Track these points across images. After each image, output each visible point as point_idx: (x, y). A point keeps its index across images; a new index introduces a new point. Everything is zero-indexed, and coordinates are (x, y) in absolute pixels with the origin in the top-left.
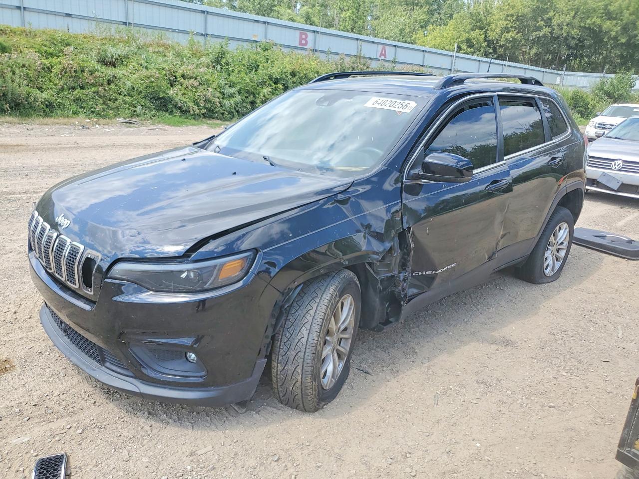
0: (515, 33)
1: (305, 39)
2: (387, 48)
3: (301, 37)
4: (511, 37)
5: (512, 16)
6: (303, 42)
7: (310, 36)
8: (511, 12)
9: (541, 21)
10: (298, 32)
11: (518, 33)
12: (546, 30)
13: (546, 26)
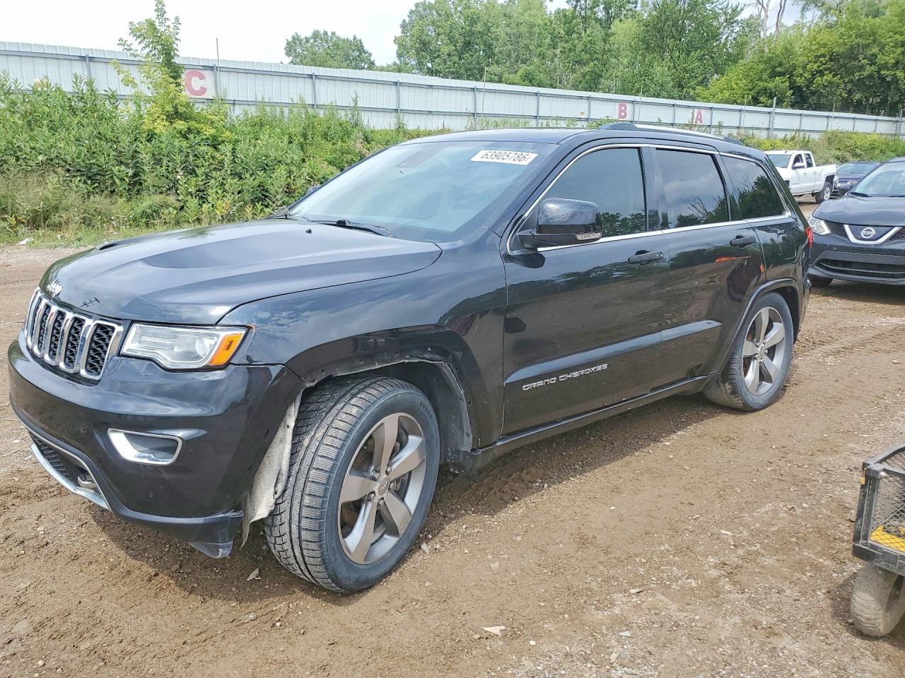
0: (831, 76)
1: (624, 111)
2: (703, 111)
3: (620, 108)
4: (826, 81)
5: (824, 56)
6: (623, 114)
7: (629, 107)
8: (823, 51)
9: (864, 59)
10: (617, 104)
11: (834, 76)
12: (869, 70)
13: (871, 65)
